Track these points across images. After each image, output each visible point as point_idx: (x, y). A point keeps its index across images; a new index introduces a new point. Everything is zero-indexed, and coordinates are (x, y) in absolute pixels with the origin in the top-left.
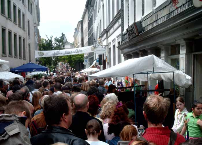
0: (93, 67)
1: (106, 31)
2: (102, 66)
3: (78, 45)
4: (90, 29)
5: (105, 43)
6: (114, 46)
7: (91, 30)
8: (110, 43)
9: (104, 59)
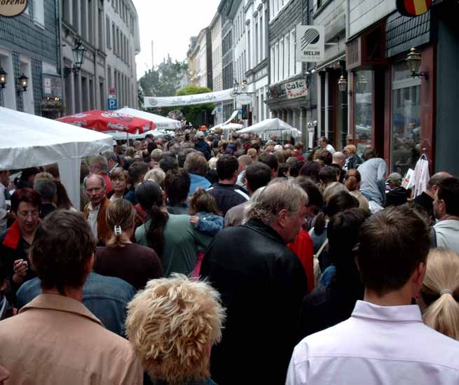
0: (233, 121)
1: (253, 72)
2: (247, 121)
3: (198, 75)
4: (225, 52)
5: (250, 89)
6: (262, 96)
7: (228, 56)
8: (258, 90)
9: (251, 110)
